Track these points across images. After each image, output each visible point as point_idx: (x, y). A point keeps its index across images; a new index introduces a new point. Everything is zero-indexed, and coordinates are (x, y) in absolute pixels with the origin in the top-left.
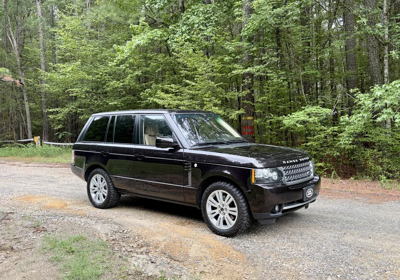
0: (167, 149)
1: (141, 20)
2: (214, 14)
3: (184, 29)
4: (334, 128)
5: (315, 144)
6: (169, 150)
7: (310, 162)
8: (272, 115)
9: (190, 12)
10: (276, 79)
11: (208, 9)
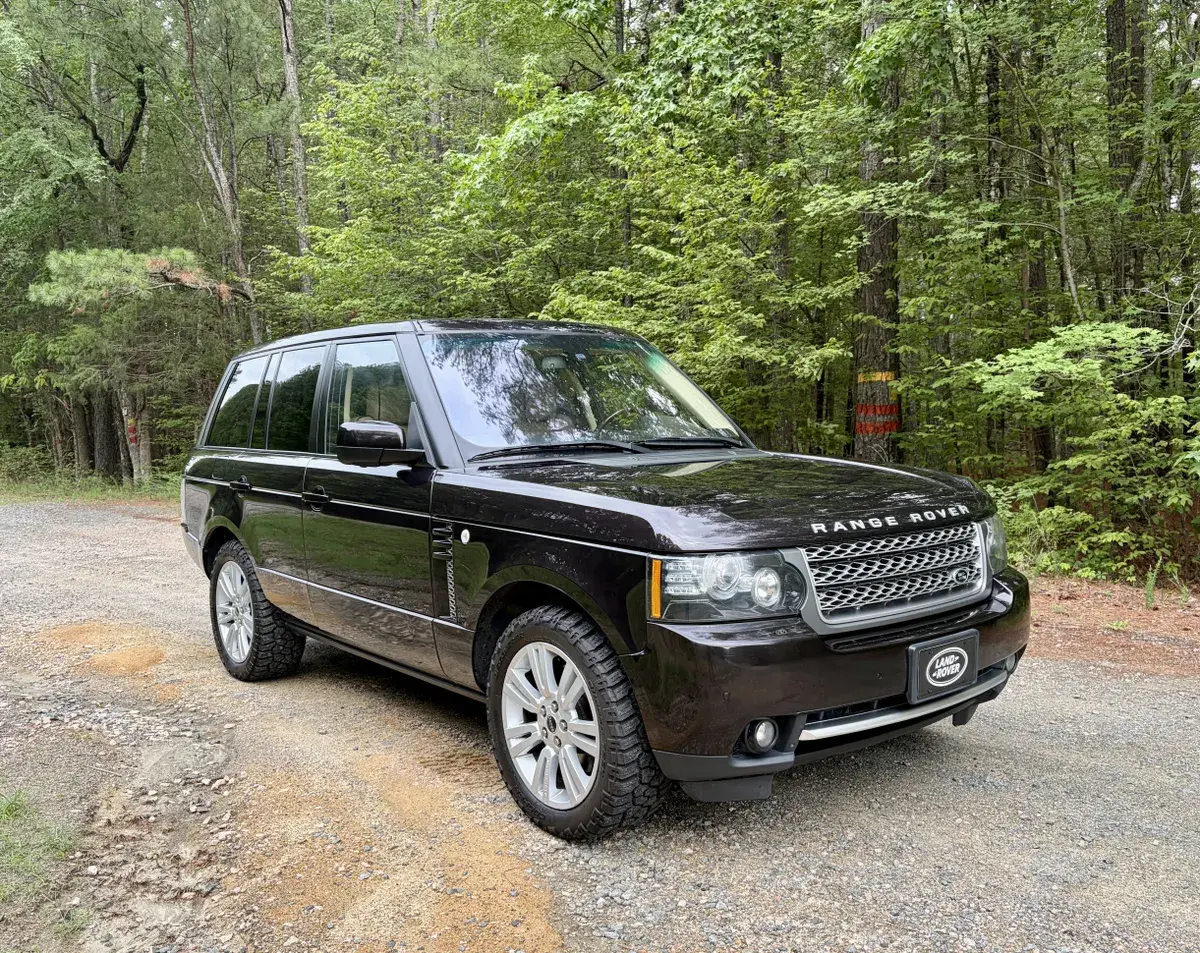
0: (391, 471)
1: (526, 65)
2: (759, 24)
3: (658, 83)
4: (1171, 400)
5: (1094, 460)
6: (400, 473)
7: (977, 527)
8: (948, 363)
9: (682, 23)
10: (963, 230)
11: (741, 8)
